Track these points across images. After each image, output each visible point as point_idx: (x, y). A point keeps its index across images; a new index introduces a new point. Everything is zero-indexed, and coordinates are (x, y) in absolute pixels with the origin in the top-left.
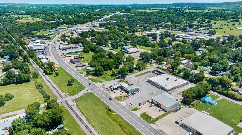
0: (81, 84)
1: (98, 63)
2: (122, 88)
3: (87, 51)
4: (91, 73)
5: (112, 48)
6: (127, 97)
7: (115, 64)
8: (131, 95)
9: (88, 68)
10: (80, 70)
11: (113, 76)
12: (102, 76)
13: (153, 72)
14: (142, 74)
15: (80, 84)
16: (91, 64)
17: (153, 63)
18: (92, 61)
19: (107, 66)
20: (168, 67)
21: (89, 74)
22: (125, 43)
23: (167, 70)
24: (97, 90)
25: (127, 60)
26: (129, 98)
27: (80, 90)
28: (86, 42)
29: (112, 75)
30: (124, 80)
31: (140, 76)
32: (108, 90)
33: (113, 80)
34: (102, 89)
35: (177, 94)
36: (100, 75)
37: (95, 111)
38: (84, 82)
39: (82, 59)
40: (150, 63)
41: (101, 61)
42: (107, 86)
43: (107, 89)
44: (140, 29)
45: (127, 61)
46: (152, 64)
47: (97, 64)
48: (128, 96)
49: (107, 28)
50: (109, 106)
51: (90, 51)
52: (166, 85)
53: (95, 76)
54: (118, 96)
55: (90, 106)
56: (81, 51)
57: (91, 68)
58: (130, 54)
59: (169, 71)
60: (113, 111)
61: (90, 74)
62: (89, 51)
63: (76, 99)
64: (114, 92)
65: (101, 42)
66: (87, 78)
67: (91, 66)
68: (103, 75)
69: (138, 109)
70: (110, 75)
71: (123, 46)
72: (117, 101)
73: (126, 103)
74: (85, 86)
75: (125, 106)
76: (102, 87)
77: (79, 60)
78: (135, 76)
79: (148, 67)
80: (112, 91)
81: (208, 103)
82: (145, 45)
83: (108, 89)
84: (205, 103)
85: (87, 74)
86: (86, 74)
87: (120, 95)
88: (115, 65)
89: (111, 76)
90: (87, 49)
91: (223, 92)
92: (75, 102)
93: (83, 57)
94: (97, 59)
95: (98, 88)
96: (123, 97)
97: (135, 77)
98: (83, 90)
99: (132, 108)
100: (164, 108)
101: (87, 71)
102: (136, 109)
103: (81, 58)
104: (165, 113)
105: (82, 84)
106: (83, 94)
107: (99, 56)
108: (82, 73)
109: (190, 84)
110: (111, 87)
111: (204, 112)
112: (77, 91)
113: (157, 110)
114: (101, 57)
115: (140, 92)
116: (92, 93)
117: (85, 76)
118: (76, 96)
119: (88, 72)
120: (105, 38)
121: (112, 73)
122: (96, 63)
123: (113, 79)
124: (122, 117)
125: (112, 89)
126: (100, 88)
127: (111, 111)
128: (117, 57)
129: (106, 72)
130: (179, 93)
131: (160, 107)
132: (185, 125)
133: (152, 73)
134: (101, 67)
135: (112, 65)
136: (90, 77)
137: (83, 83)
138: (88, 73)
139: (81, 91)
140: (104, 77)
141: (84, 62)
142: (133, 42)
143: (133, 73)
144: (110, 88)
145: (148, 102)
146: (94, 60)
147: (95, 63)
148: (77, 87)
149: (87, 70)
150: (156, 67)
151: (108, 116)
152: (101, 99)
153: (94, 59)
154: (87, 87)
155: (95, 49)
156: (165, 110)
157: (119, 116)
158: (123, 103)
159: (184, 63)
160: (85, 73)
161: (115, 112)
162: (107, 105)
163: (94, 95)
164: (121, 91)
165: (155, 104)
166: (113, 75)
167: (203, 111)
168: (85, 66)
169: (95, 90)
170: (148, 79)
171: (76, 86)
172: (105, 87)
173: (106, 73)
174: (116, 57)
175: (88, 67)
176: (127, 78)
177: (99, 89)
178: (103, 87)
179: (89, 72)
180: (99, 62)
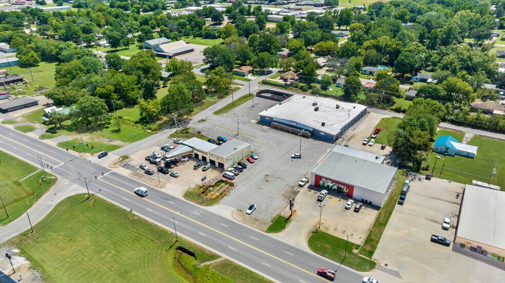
0: (34, 169)
1: (81, 89)
2: (197, 156)
3: (31, 61)
4: (64, 123)
5: (112, 49)
6: (223, 184)
7: (139, 86)
8: (236, 175)
9: (48, 110)
10: (19, 120)
11: (147, 123)
12: (108, 127)
13: (259, 94)
14: (233, 105)
15: (29, 168)
16: (57, 96)
17: (246, 74)
18: (58, 86)
19: (115, 96)
20: (290, 77)
21: (59, 129)
22: (146, 33)
23: (292, 84)
24: (106, 178)
25: (171, 73)
26: (232, 185)
27: (36, 195)
28: (21, 36)
29: (142, 119)
30: (190, 131)
31: (231, 112)
32: (148, 173)
33: (150, 134)
34: (126, 172)
35: (364, 144)
36: (101, 127)
37: (127, 272)
38: (47, 159)
39: (19, 87)
40: (237, 74)
41: (91, 83)
42: (138, 158)
43: (141, 167)
44: (169, 5)
45: (171, 76)
46: (244, 76)
47: (80, 93)
48: (229, 181)
49: (80, 4)
50: (179, 234)
51: (42, 61)
52: (323, 124)
53: (83, 132)
54: (193, 186)
55: (99, 252)
56: (9, 65)
57: (61, 108)
58: (170, 57)
59: (297, 89)
60: (203, 251)
61: (62, 128)
62: (38, 62)
63: (24, 234)
64: (173, 175)
65: (72, 35)
66: (52, 142)
67: (58, 103)
68: (109, 124)
69: (287, 220)
70: (136, 123)
71: (141, 40)
72: (198, 208)
73: (234, 209)
74: (51, 175)
75: (238, 220)
76: (124, 166)
77: (6, 89)
78: (216, 113)
79: (237, 84)
80: (165, 173)
81: (456, 154)
82: (200, 36)
83: (146, 168)
84: (448, 155)
85: (52, 131)
86: (47, 131)
87: (201, 183)
88: (140, 89)
89: (139, 125)
90: (32, 56)
91: (465, 118)
92: (22, 253)
93: (21, 80)
94: (74, 78)
95: (108, 170)
96: (211, 188)
97: (216, 117)
98: (46, 190)
99: (264, 223)
100: (365, 199)
101: (47, 119)
102: (279, 224)
103: (13, 81)
104: (380, 215)
105: (40, 167)
106: (50, 206)
107: (81, 70)
108: (31, 129)
109: (371, 113)
110: (158, 160)
111: (480, 183)
112: (23, 198)
113: (347, 209)
114: (88, 72)
115: (256, 158)
116: (89, 197)
117: (43, 137)
118: (20, 225)
119: (51, 123)
120: (82, 25)
121: (139, 113)
122: (75, 92)
123: (149, 131)
124: (252, 272)
125: (163, 165)
126: (114, 170)
127: (192, 254)
128: (142, 65)
129: (118, 113)
130: (368, 142)
131: (349, 196)
132: (475, 245)
133: (257, 100)
134: (97, 99)
135: (133, 90)
136: (64, 137)
137: (42, 166)
138: (53, 126)
139: (39, 197)
140: (118, 131)
141: (31, 94)
142: (166, 28)
143: (204, 106)
144: (152, 163)
145: (300, 186)
146: (67, 84)
147: (70, 91)
148: (19, 184)
149: (46, 115)
150: (259, 83)
151: (186, 278)
152: (134, 212)
153: (65, 79)
154: (60, 174)
155: (58, 54)
156: (370, 203)
157: (236, 268)
158: (223, 210)
159: (322, 64)
160: (42, 129)
161: (213, 257)
162: (166, 232)
163: (99, 203)
164: (196, 168)
165: (328, 188)
166: (147, 120)
167: (474, 182)
168: (35, 104)
169: (100, 183)
170: (261, 116)
171: (15, 179)
172: (131, 163)
173: (120, 118)
174: (139, 64)
175: (48, 105)
176: (194, 123)
177: (114, 174)
178: (126, 166)
179: (55, 123)
180: (84, 87)
